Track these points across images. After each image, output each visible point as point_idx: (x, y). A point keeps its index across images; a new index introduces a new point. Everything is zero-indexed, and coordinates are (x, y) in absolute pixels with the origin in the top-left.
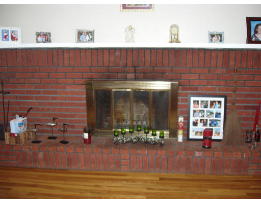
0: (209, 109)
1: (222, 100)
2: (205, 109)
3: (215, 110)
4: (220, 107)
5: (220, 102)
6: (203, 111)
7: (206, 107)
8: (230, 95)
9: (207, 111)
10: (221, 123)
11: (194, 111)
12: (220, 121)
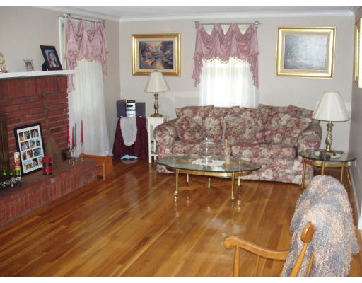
0: (31, 139)
1: (38, 127)
2: (29, 140)
3: (35, 139)
4: (38, 136)
5: (37, 130)
6: (27, 142)
7: (28, 138)
8: (44, 122)
9: (31, 141)
10: (42, 151)
11: (22, 144)
12: (40, 149)
